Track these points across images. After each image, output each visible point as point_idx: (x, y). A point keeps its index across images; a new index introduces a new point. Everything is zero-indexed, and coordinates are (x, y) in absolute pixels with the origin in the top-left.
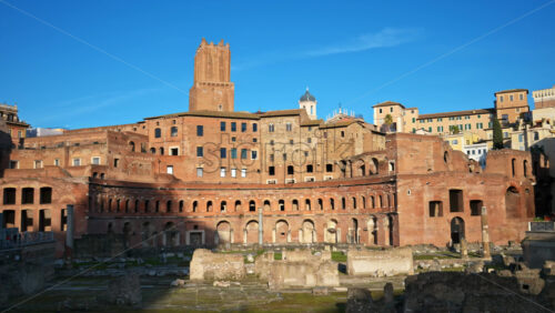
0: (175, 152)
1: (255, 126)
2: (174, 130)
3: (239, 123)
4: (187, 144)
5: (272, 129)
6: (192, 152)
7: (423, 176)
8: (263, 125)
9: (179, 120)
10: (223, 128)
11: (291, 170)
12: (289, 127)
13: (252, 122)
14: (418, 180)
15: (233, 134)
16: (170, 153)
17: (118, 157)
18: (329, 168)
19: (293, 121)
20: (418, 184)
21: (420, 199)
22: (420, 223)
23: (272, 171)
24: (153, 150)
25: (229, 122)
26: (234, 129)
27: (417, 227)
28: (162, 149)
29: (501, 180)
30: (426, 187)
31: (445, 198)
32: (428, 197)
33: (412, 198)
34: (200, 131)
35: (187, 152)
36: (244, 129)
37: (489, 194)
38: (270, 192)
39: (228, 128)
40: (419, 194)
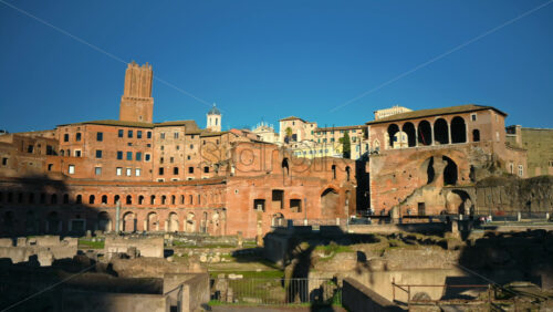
0: (78, 153)
1: (149, 135)
2: (79, 136)
3: (135, 131)
4: (87, 147)
5: (163, 136)
6: (92, 154)
7: (250, 178)
8: (156, 133)
9: (82, 127)
10: (121, 135)
11: (176, 171)
12: (176, 135)
13: (147, 130)
14: (245, 181)
15: (130, 140)
16: (75, 155)
17: (6, 156)
18: (207, 170)
19: (180, 130)
20: (245, 185)
21: (247, 198)
22: (246, 217)
23: (161, 171)
24: (62, 151)
25: (126, 130)
26: (130, 136)
27: (241, 221)
28: (69, 151)
29: (318, 182)
30: (252, 187)
31: (268, 196)
32: (253, 195)
33: (238, 196)
34: (100, 137)
35: (88, 154)
36: (139, 137)
37: (307, 194)
38: (144, 188)
39: (125, 134)
40: (246, 193)
